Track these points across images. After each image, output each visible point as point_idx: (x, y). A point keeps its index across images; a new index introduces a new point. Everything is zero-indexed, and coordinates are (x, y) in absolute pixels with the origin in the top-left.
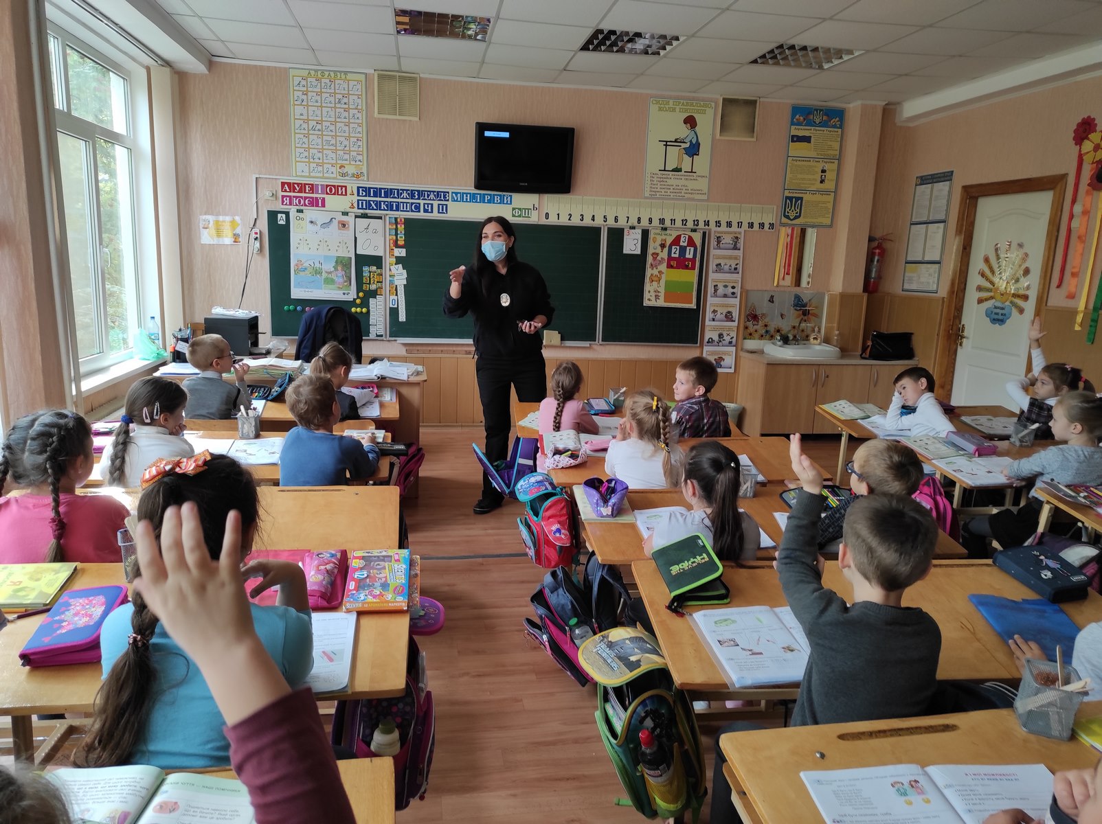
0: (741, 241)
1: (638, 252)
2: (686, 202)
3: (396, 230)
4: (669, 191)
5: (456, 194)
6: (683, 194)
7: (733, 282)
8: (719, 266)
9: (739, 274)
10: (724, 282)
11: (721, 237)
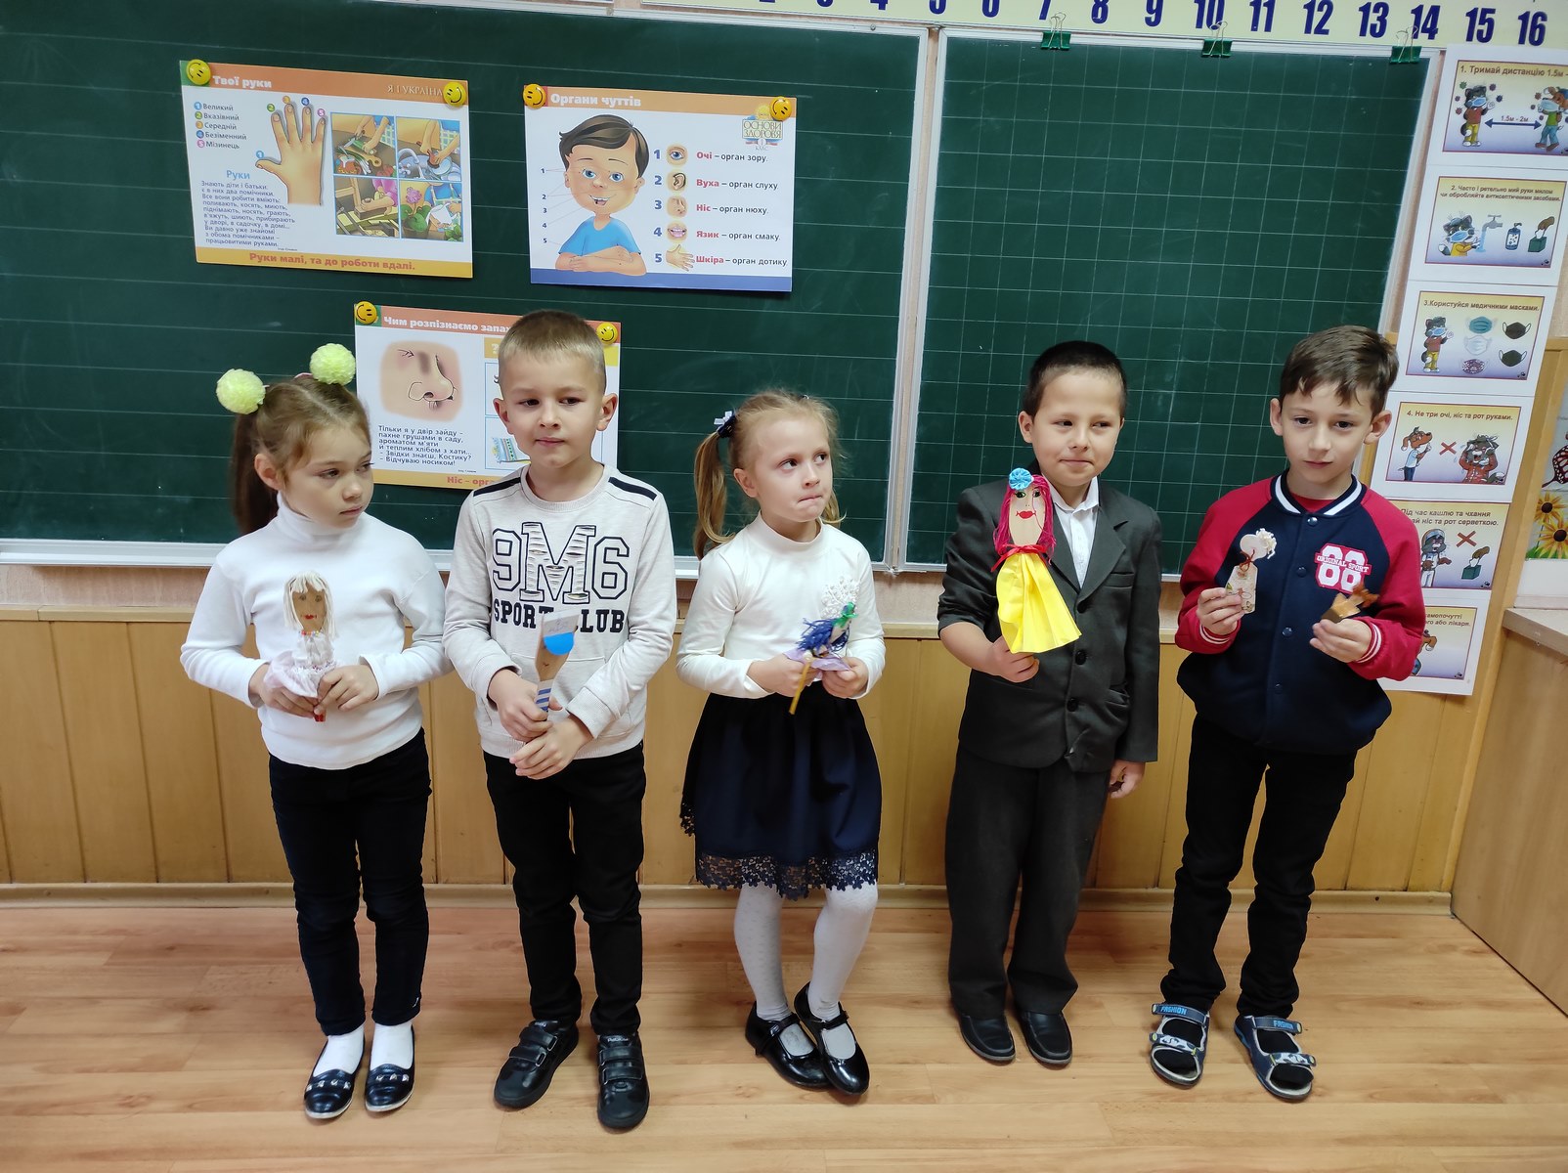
7: (1516, 308)
8: (1463, 229)
9: (1549, 267)
10: (1477, 306)
11: (1488, 88)
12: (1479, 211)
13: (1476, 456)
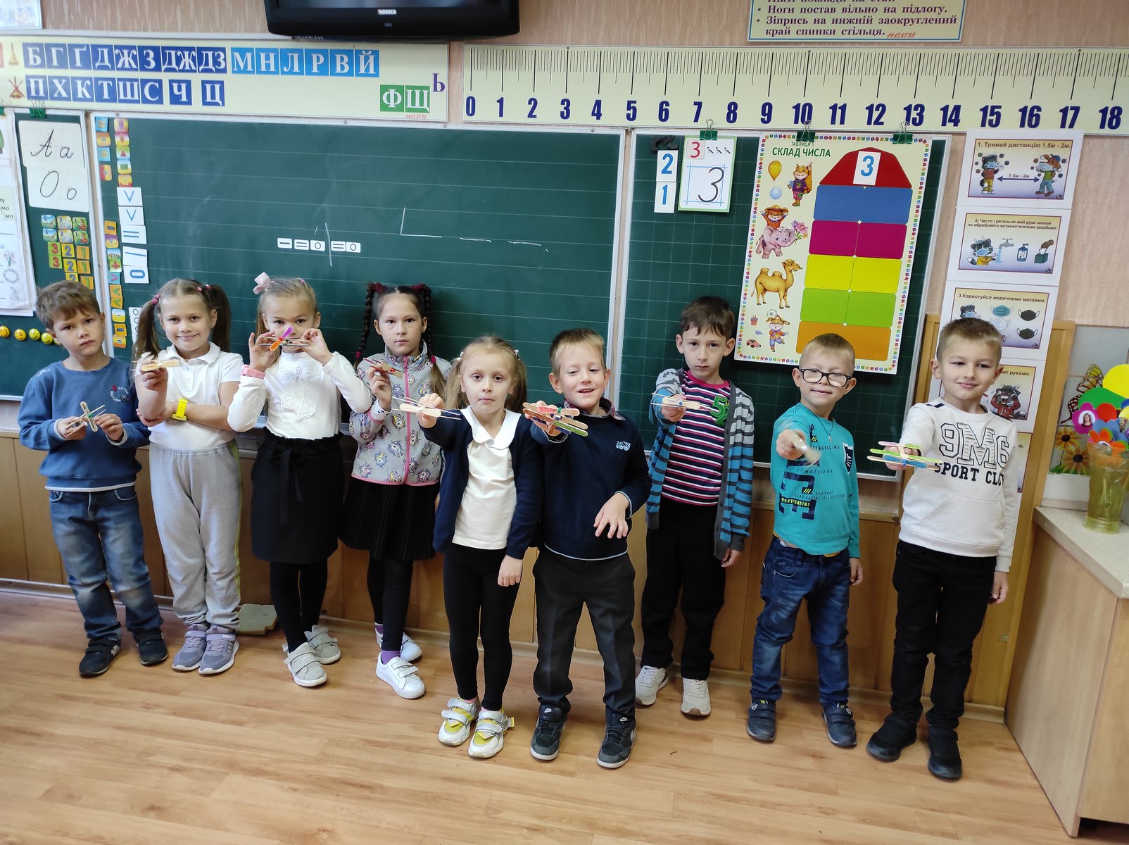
0: (1070, 171)
1: (723, 205)
2: (887, 50)
3: (113, 149)
4: (829, 17)
5: (243, 52)
6: (875, 26)
7: (1028, 300)
8: (985, 247)
9: (1052, 273)
10: (998, 298)
11: (998, 156)
12: (996, 237)
13: (1003, 400)
